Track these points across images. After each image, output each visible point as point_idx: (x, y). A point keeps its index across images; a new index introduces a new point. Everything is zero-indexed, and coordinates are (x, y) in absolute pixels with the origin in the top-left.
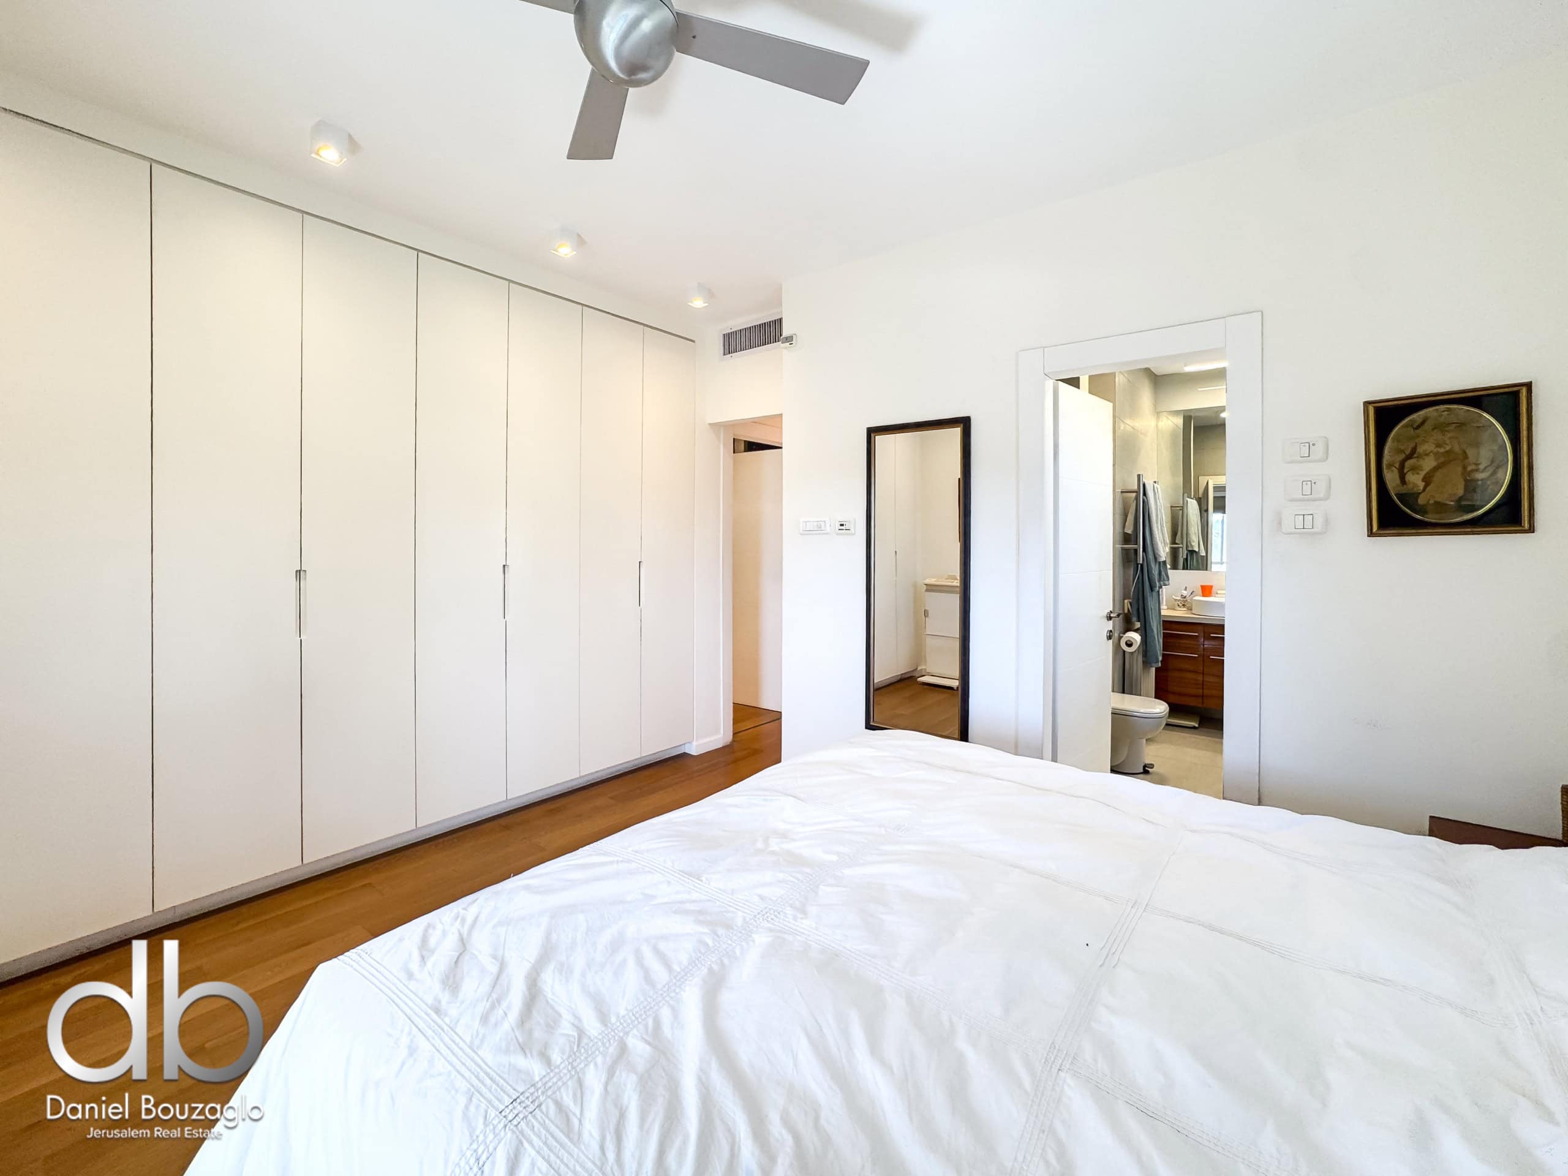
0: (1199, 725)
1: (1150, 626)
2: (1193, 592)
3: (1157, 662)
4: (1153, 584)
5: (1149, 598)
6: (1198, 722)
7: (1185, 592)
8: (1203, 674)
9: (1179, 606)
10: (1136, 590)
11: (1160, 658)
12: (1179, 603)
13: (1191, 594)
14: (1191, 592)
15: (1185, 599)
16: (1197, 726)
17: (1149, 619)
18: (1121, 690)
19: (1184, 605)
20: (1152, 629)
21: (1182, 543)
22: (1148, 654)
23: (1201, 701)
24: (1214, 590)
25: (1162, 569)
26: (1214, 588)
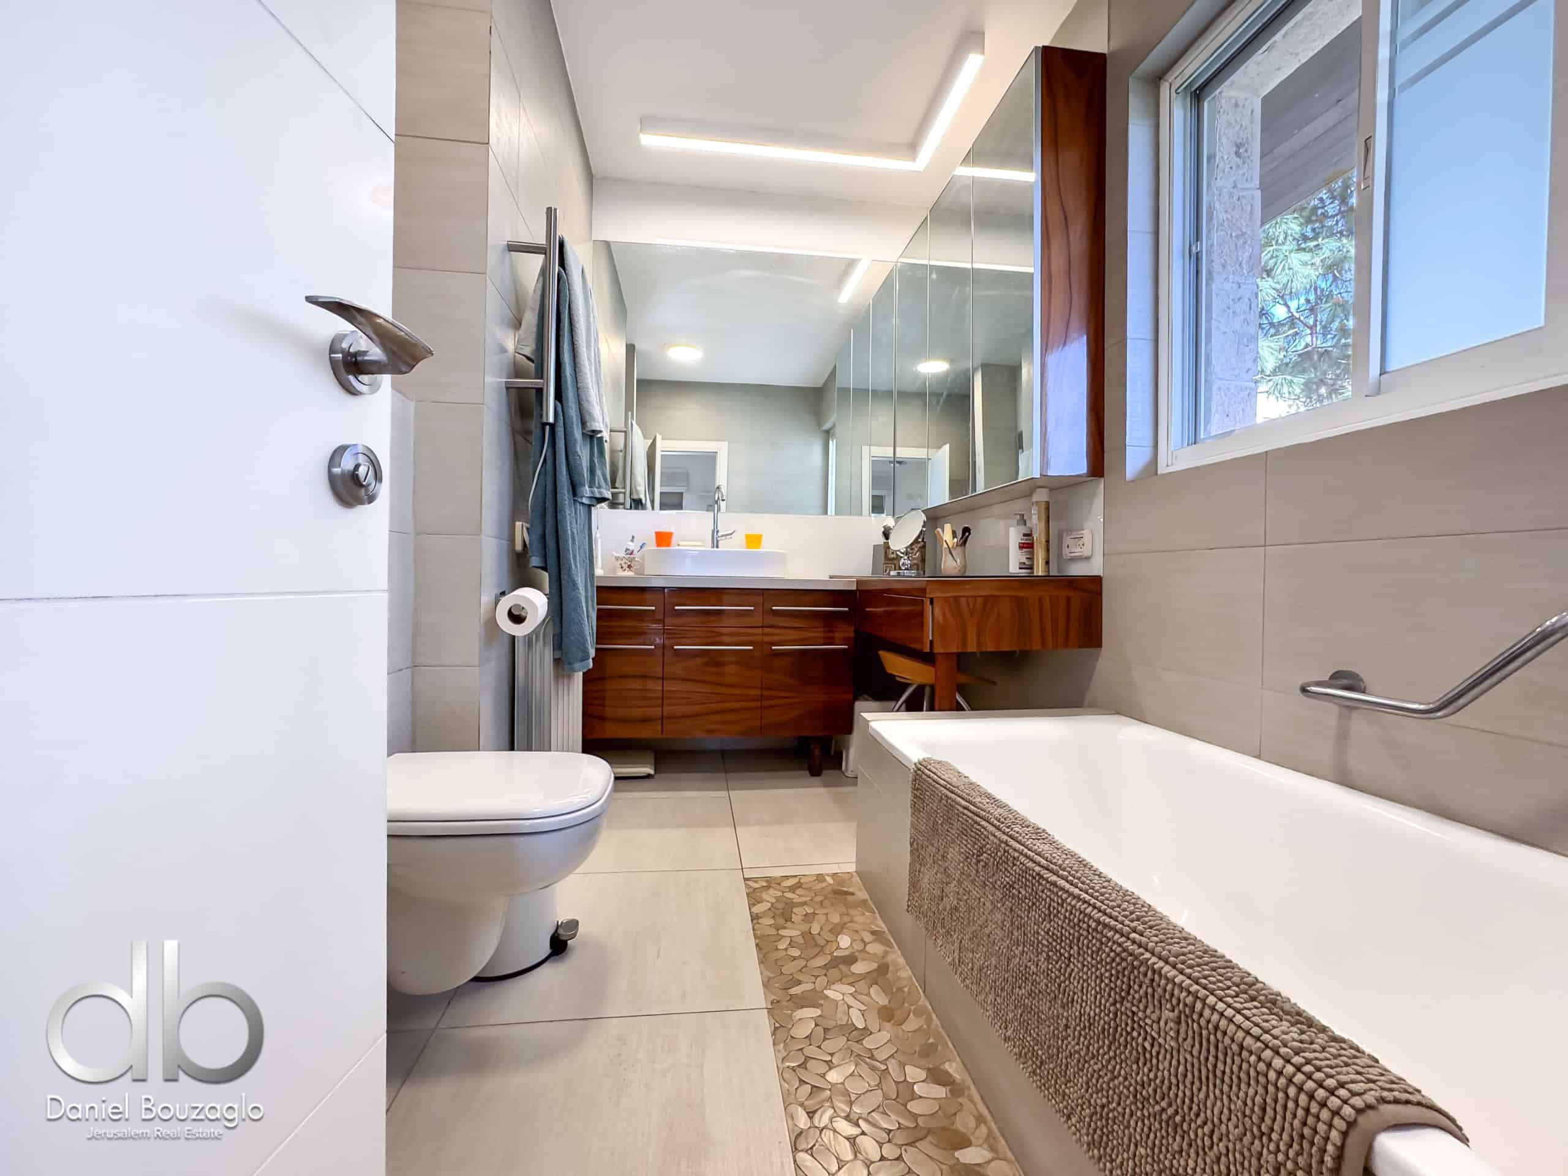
0: (655, 770)
1: (570, 576)
2: (644, 544)
3: (586, 657)
4: (576, 478)
5: (568, 512)
6: (653, 767)
7: (631, 543)
8: (663, 679)
9: (622, 567)
10: (540, 493)
11: (592, 653)
12: (623, 562)
13: (641, 547)
14: (641, 545)
15: (632, 556)
16: (652, 772)
17: (568, 560)
18: (507, 745)
19: (629, 567)
20: (574, 584)
21: (624, 488)
22: (565, 640)
23: (659, 728)
24: (674, 539)
25: (596, 461)
26: (674, 535)
